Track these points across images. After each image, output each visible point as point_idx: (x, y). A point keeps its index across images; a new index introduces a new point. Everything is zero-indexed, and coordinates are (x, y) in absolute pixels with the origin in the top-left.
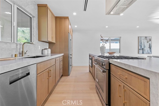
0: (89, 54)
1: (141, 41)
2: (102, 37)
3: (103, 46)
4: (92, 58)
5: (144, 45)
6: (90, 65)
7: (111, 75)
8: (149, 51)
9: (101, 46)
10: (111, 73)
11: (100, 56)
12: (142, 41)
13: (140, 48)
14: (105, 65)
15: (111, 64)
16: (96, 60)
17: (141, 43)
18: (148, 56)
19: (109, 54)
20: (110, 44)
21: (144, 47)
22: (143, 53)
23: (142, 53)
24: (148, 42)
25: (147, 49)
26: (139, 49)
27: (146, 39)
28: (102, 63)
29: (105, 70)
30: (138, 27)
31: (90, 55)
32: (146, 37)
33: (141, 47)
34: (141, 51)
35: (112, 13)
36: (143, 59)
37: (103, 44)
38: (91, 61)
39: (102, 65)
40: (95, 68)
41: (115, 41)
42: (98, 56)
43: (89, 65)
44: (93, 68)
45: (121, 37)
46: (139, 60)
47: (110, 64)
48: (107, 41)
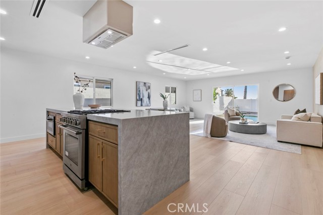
0: (47, 109)
1: (139, 88)
2: (76, 77)
3: (79, 93)
4: (54, 117)
5: (143, 94)
6: (48, 134)
7: (90, 136)
8: (148, 102)
9: (75, 94)
10: (90, 133)
11: (74, 111)
12: (141, 88)
13: (138, 98)
14: (80, 124)
15: (90, 120)
16: (64, 120)
17: (140, 91)
18: (146, 109)
19: (90, 108)
20: (94, 90)
21: (143, 97)
22: (142, 105)
23: (140, 105)
24: (147, 90)
25: (145, 99)
26: (137, 100)
27: (145, 86)
28: (76, 121)
29: (81, 131)
30: (135, 67)
31: (48, 112)
32: (145, 83)
33: (140, 96)
34: (139, 103)
35: (93, 43)
36: (128, 111)
37: (79, 90)
38: (51, 124)
39: (76, 125)
40: (62, 134)
41: (105, 84)
42: (68, 112)
43: (47, 132)
44: (58, 136)
45: (112, 79)
46: (124, 113)
47: (87, 121)
48: (87, 84)
